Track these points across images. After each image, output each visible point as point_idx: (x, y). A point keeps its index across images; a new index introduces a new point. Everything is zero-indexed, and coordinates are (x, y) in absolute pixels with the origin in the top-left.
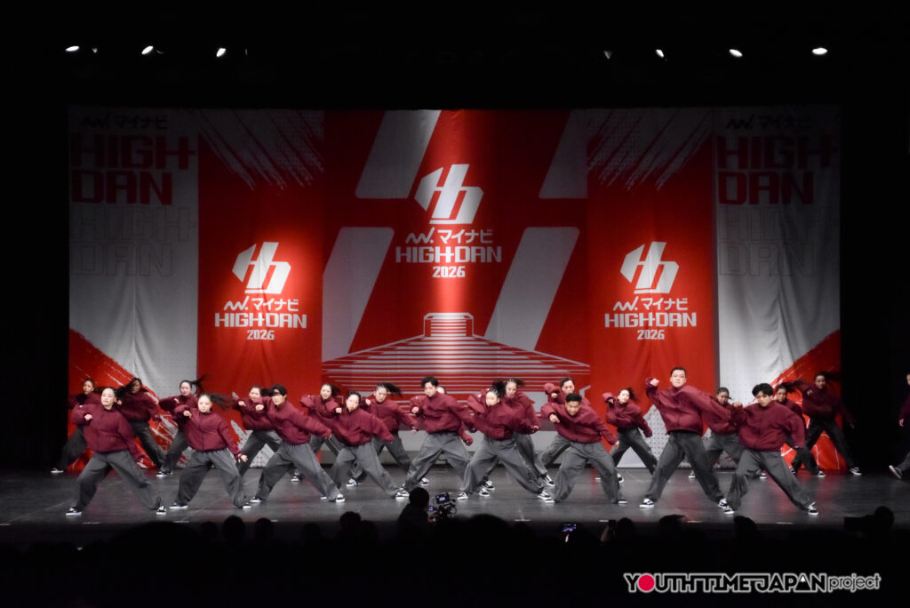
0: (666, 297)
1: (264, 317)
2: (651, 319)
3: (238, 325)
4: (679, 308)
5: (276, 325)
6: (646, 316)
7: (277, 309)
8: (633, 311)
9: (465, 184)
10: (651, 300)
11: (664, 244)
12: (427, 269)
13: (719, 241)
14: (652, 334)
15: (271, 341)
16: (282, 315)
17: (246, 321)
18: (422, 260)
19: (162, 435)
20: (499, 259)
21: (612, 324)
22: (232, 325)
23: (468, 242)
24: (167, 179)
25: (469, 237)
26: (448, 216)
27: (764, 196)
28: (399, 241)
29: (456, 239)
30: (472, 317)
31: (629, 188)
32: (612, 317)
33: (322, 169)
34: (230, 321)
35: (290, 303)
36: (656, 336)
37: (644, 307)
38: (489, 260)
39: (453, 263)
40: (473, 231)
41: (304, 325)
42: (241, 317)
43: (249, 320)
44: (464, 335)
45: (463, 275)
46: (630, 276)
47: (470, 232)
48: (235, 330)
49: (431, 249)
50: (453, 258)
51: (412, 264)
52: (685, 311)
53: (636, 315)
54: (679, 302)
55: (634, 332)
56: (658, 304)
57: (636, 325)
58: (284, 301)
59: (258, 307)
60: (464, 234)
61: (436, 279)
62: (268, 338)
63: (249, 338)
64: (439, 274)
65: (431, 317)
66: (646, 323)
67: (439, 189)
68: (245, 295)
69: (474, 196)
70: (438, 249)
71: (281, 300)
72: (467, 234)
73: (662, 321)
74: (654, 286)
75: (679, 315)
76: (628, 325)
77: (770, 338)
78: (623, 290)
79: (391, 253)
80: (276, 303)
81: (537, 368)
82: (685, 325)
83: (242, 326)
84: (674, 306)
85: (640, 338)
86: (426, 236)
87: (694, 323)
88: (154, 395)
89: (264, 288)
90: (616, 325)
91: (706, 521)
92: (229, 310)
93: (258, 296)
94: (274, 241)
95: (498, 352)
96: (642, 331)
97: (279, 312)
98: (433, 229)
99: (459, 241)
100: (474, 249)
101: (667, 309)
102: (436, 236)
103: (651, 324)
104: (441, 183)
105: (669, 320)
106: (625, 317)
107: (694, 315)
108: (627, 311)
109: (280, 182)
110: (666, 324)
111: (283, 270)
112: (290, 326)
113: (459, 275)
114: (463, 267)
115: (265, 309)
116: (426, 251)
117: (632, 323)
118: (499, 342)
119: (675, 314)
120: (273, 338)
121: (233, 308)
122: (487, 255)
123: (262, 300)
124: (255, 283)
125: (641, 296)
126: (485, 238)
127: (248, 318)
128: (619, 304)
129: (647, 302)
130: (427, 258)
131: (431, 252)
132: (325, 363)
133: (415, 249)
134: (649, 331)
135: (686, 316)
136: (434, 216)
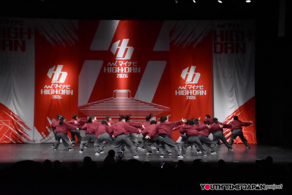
0: (196, 85)
1: (58, 91)
2: (191, 92)
4: (200, 89)
5: (62, 94)
6: (189, 91)
7: (63, 88)
8: (185, 90)
9: (127, 46)
10: (191, 86)
11: (195, 67)
12: (115, 75)
13: (214, 66)
14: (191, 97)
15: (61, 99)
16: (64, 90)
18: (113, 72)
19: (21, 132)
20: (139, 71)
21: (178, 94)
23: (129, 65)
24: (24, 42)
25: (129, 64)
26: (122, 57)
27: (229, 50)
28: (105, 65)
29: (125, 65)
30: (130, 91)
31: (184, 48)
32: (178, 91)
33: (78, 40)
34: (46, 92)
35: (67, 86)
37: (189, 88)
38: (136, 72)
39: (124, 73)
40: (130, 62)
41: (72, 94)
42: (50, 91)
44: (128, 97)
45: (127, 77)
46: (184, 78)
47: (129, 62)
48: (48, 95)
49: (116, 68)
50: (124, 71)
51: (109, 73)
52: (202, 90)
53: (186, 91)
54: (200, 87)
55: (185, 96)
56: (193, 87)
57: (186, 94)
59: (56, 87)
61: (118, 78)
62: (60, 98)
63: (53, 98)
64: (119, 76)
65: (116, 91)
66: (189, 94)
67: (119, 47)
68: (52, 83)
69: (131, 50)
70: (118, 68)
71: (64, 85)
72: (128, 63)
73: (195, 93)
74: (192, 81)
75: (200, 91)
76: (183, 94)
77: (231, 99)
78: (182, 82)
79: (102, 69)
80: (62, 86)
81: (152, 109)
82: (202, 94)
83: (50, 94)
84: (199, 88)
85: (187, 99)
86: (114, 63)
87: (205, 94)
88: (19, 117)
89: (58, 81)
90: (179, 94)
91: (209, 161)
93: (56, 83)
94: (62, 65)
95: (139, 103)
96: (188, 96)
97: (63, 89)
98: (117, 61)
99: (126, 65)
100: (131, 68)
101: (196, 89)
102: (118, 64)
103: (191, 94)
104: (120, 45)
105: (197, 93)
106: (182, 91)
107: (206, 91)
108: (183, 89)
109: (64, 44)
110: (196, 94)
111: (65, 75)
112: (67, 94)
113: (125, 77)
114: (127, 74)
115: (58, 88)
116: (114, 69)
117: (184, 94)
118: (139, 100)
119: (199, 91)
120: (61, 98)
121: (47, 88)
122: (135, 70)
123: (57, 85)
124: (55, 79)
125: (188, 84)
126: (135, 64)
127: (53, 91)
128: (180, 87)
129: (190, 87)
130: (115, 71)
131: (116, 69)
132: (79, 107)
133: (111, 68)
134: (190, 96)
135: (203, 91)
136: (117, 57)
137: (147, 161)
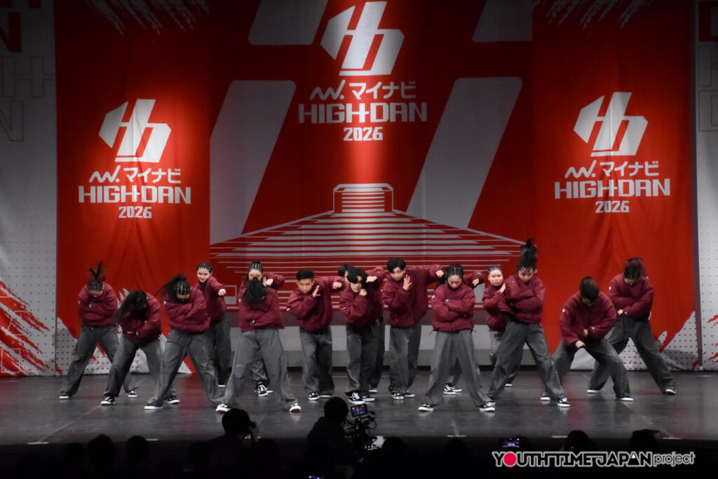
0: (631, 160)
1: (139, 190)
2: (612, 188)
3: (107, 200)
4: (647, 174)
5: (154, 200)
6: (607, 184)
7: (155, 181)
8: (590, 178)
9: (381, 26)
10: (612, 164)
11: (628, 95)
12: (337, 130)
13: (698, 89)
14: (613, 206)
15: (149, 220)
16: (161, 189)
17: (117, 196)
18: (330, 120)
19: (14, 336)
20: (424, 118)
21: (563, 194)
22: (100, 201)
23: (385, 97)
24: (15, 20)
25: (387, 92)
26: (361, 67)
28: (302, 96)
29: (372, 94)
30: (391, 189)
31: (585, 26)
32: (563, 186)
33: (206, 9)
34: (98, 195)
35: (170, 173)
36: (619, 209)
37: (603, 174)
38: (412, 119)
39: (368, 123)
40: (392, 83)
41: (188, 200)
43: (121, 195)
44: (383, 210)
45: (381, 138)
46: (585, 134)
47: (389, 85)
49: (341, 106)
50: (368, 117)
51: (318, 125)
52: (655, 178)
53: (593, 183)
54: (647, 166)
55: (591, 203)
56: (621, 168)
57: (593, 195)
58: (163, 171)
59: (131, 178)
60: (381, 87)
61: (348, 142)
62: (145, 216)
63: (121, 216)
64: (352, 136)
65: (342, 189)
66: (607, 192)
67: (350, 32)
68: (115, 165)
69: (392, 40)
70: (349, 106)
71: (160, 170)
72: (384, 88)
73: (626, 190)
74: (616, 146)
75: (648, 182)
76: (583, 195)
78: (578, 152)
79: (292, 113)
80: (153, 173)
83: (112, 201)
84: (642, 171)
85: (598, 211)
86: (335, 91)
87: (667, 192)
89: (138, 154)
90: (569, 196)
92: (96, 183)
93: (131, 164)
94: (153, 98)
95: (424, 231)
96: (602, 202)
97: (157, 185)
98: (343, 82)
99: (375, 97)
100: (393, 105)
101: (632, 174)
102: (347, 91)
103: (612, 194)
104: (353, 25)
105: (635, 189)
106: (580, 185)
107: (667, 182)
108: (583, 178)
109: (155, 25)
110: (631, 194)
111: (162, 133)
112: (171, 201)
113: (375, 138)
114: (381, 128)
115: (140, 181)
116: (336, 109)
117: (588, 193)
118: (424, 218)
119: (643, 181)
120: (150, 217)
121: (101, 180)
122: (409, 113)
123: (136, 170)
124: (127, 149)
125: (599, 159)
126: (407, 92)
127: (120, 192)
128: (572, 170)
129: (607, 167)
130: (336, 117)
131: (341, 111)
132: (213, 246)
133: (322, 107)
134: (609, 202)
135: (656, 182)
136: (344, 66)
137: (458, 436)
